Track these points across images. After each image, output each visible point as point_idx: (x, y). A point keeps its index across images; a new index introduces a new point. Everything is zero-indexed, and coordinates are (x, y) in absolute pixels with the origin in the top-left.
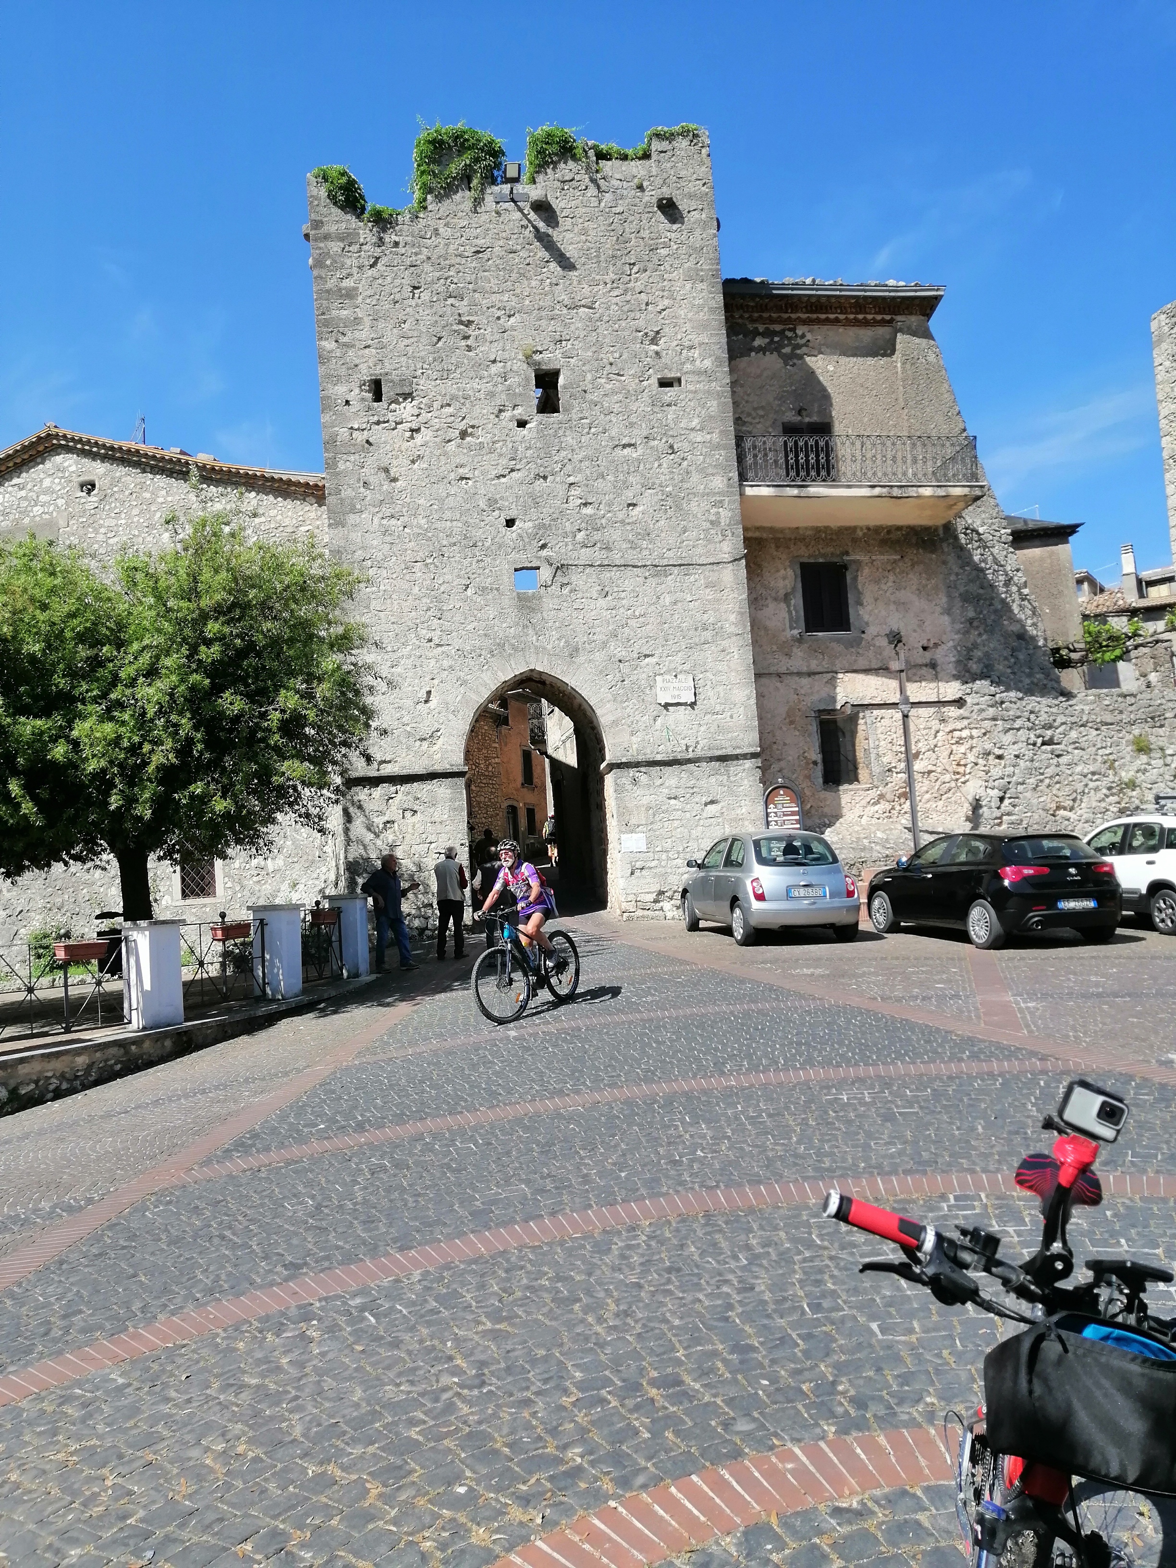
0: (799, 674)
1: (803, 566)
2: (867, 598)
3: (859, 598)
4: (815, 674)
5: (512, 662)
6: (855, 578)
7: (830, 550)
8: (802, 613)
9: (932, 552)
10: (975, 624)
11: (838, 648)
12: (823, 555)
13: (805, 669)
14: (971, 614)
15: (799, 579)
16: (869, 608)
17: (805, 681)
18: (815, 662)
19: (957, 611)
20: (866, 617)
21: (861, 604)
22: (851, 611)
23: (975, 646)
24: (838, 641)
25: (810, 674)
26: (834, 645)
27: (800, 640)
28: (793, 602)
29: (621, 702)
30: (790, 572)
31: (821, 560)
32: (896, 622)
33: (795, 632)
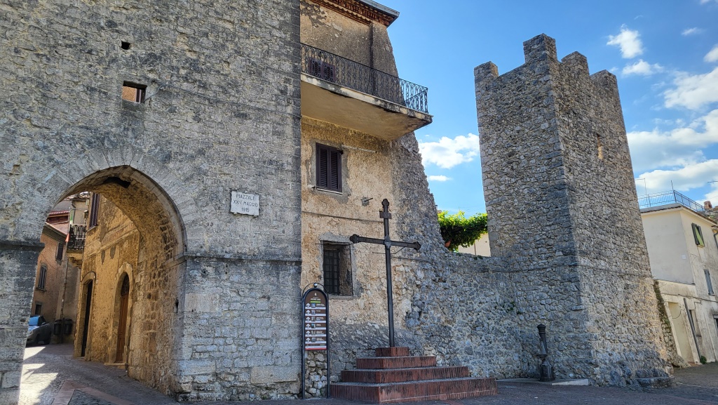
0: (313, 214)
1: (318, 145)
2: (352, 174)
3: (347, 173)
4: (321, 215)
5: (109, 156)
6: (346, 160)
7: (333, 139)
8: (315, 175)
9: (386, 155)
10: (406, 203)
11: (335, 202)
12: (330, 142)
13: (316, 212)
14: (404, 197)
15: (315, 153)
16: (353, 180)
17: (315, 219)
18: (321, 208)
19: (397, 192)
20: (351, 186)
21: (348, 177)
22: (343, 180)
23: (406, 216)
24: (335, 197)
25: (319, 215)
26: (333, 199)
27: (312, 192)
28: (310, 166)
29: (202, 206)
30: (309, 147)
31: (328, 144)
32: (367, 193)
33: (311, 186)
